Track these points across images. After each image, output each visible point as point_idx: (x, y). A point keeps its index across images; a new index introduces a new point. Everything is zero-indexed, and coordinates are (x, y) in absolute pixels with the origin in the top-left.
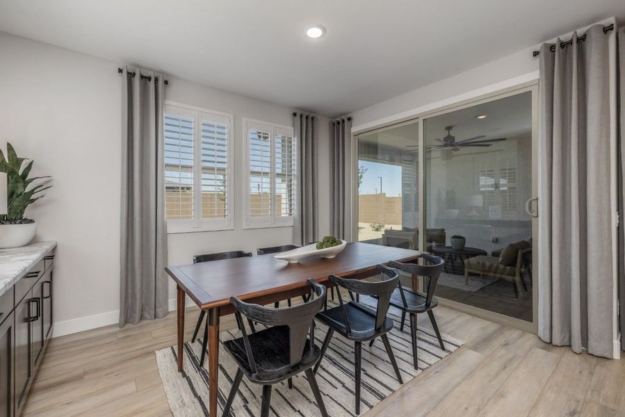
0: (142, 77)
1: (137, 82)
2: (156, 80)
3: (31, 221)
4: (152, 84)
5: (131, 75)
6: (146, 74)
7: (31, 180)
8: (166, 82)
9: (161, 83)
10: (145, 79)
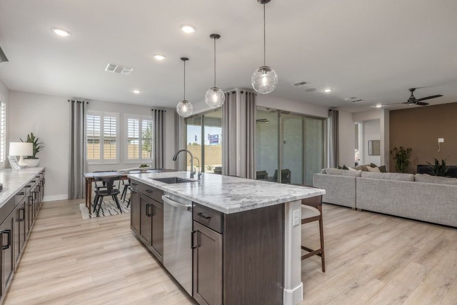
0: (78, 102)
1: (75, 104)
2: (83, 102)
3: (38, 158)
4: (81, 104)
5: (73, 102)
6: (79, 100)
7: (38, 144)
8: (88, 103)
9: (85, 104)
10: (79, 102)
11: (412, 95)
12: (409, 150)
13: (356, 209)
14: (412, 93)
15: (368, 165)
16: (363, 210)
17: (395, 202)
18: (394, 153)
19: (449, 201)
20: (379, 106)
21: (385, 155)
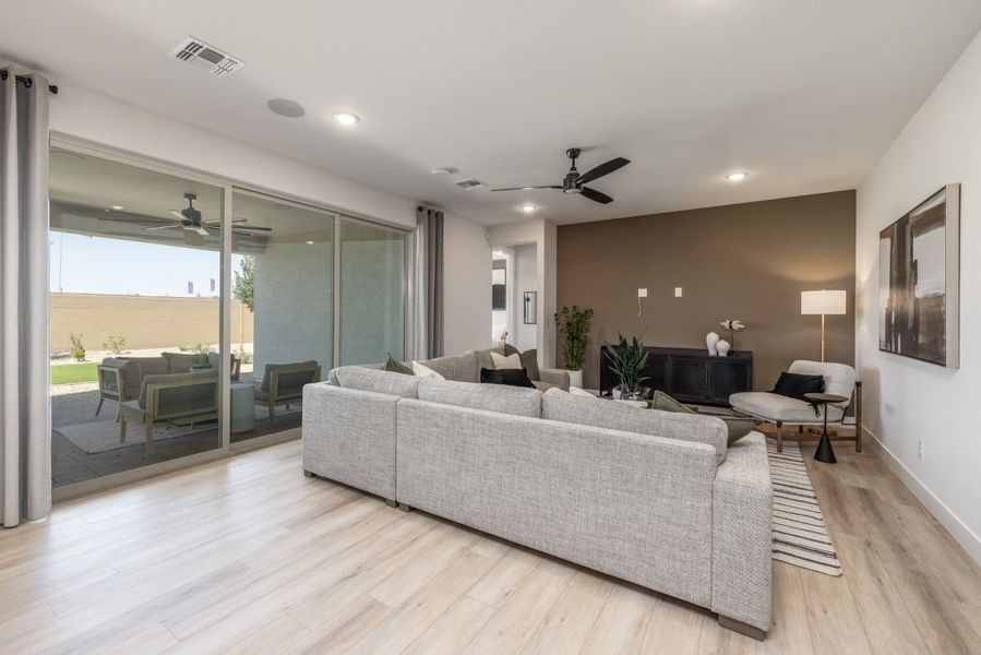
11: (573, 168)
12: (589, 313)
13: (397, 505)
14: (574, 163)
15: (495, 350)
16: (412, 509)
17: (486, 489)
18: (563, 320)
19: (618, 493)
20: (528, 209)
21: (547, 322)
